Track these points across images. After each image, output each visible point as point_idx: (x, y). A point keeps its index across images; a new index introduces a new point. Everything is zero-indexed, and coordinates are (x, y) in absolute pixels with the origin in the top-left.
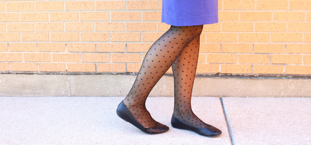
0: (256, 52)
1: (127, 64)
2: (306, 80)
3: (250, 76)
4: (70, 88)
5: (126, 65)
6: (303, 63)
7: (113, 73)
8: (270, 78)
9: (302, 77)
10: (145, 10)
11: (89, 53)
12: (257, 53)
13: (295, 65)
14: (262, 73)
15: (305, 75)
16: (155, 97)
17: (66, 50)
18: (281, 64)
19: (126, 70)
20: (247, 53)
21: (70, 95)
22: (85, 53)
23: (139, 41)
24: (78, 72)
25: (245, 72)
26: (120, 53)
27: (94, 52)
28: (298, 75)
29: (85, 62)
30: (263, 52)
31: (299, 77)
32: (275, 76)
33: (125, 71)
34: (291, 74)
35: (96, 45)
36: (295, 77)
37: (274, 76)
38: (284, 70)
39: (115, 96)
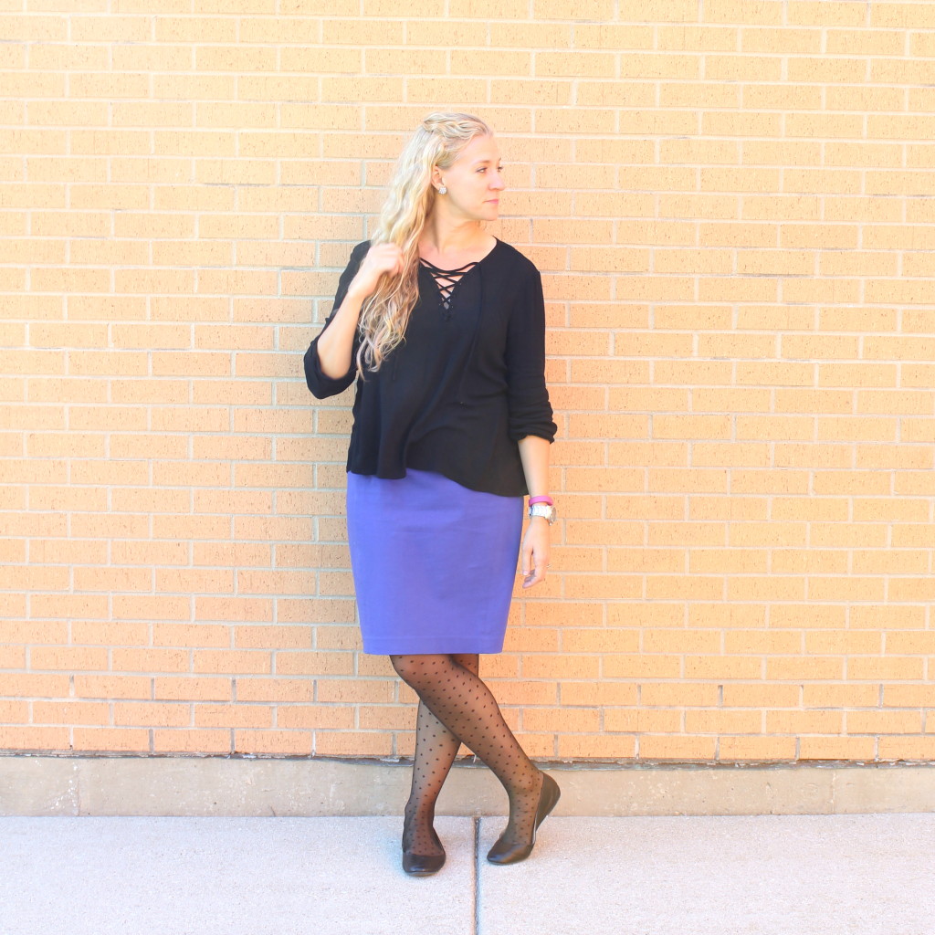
0: (566, 703)
1: (236, 731)
2: (692, 773)
3: (551, 762)
4: (78, 793)
5: (232, 733)
6: (683, 730)
7: (198, 754)
8: (603, 767)
9: (683, 765)
10: (283, 594)
11: (135, 702)
12: (568, 706)
13: (664, 734)
14: (581, 756)
15: (688, 760)
16: (308, 816)
17: (72, 693)
18: (629, 732)
19: (233, 746)
20: (543, 705)
21: (76, 813)
22: (121, 702)
23: (266, 674)
24: (103, 751)
25: (537, 754)
26: (218, 704)
27: (146, 700)
28: (672, 759)
29: (123, 726)
30: (582, 703)
31: (674, 764)
32: (616, 763)
33: (228, 749)
34: (654, 756)
35: (153, 680)
36: (666, 764)
37: (613, 764)
38: (637, 746)
39: (201, 815)
